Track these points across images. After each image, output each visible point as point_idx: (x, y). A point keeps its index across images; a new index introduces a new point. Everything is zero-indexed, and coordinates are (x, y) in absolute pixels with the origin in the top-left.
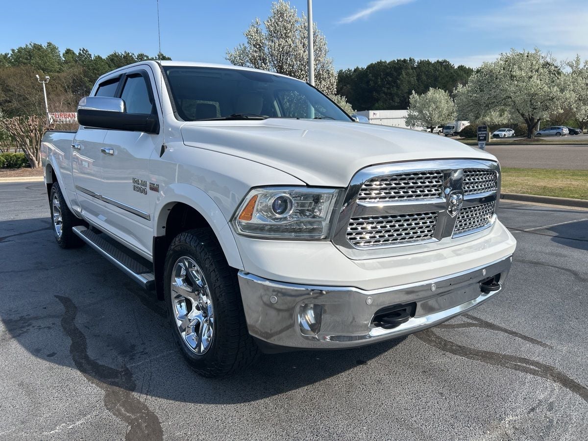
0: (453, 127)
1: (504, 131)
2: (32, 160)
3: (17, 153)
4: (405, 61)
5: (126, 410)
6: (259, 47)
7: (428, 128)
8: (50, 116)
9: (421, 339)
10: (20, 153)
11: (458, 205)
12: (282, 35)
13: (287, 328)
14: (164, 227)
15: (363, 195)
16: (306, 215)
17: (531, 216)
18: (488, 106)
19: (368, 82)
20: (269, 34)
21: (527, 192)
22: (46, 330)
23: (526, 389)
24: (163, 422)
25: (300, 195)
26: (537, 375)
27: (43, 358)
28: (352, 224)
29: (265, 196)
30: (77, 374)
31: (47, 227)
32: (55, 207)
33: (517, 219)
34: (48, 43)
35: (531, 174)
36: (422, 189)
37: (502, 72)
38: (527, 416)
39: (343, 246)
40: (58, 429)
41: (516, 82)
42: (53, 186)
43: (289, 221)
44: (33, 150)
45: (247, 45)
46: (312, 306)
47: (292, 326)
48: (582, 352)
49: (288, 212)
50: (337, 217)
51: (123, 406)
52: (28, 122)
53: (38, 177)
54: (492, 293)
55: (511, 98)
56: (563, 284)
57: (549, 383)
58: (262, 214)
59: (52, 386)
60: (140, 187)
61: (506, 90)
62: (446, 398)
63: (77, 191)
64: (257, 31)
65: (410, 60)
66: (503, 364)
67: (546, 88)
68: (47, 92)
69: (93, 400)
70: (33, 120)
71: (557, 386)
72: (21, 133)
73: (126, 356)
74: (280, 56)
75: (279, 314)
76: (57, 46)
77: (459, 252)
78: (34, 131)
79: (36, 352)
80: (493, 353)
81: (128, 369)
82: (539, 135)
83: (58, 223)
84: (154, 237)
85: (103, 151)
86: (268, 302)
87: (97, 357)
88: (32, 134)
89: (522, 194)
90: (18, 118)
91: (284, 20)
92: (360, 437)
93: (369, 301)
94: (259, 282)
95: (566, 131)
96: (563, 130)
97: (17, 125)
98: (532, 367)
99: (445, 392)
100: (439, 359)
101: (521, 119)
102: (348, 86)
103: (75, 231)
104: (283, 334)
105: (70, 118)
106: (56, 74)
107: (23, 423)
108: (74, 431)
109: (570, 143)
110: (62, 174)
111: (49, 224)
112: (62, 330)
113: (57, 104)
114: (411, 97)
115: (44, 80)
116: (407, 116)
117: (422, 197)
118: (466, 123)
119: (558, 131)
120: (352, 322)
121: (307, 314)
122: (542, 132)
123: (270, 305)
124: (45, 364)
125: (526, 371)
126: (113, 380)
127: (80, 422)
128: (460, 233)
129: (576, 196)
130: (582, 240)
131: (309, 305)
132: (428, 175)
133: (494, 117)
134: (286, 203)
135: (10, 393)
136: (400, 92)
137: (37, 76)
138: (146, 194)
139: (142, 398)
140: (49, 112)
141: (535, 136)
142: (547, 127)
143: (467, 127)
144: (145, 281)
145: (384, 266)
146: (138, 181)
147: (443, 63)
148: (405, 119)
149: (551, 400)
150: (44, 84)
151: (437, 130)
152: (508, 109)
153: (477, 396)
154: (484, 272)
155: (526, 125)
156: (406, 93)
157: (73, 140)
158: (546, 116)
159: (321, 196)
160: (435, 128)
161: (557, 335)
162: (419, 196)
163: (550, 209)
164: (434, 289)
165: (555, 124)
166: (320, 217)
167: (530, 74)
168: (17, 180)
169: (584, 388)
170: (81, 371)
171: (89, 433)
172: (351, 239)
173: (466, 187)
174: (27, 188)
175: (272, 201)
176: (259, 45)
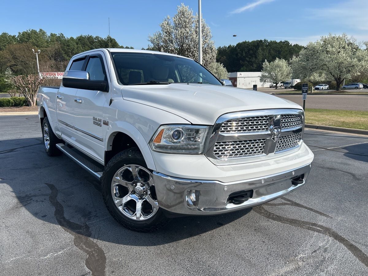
0: (290, 83)
1: (322, 85)
2: (29, 101)
3: (20, 97)
4: (261, 41)
5: (86, 247)
6: (169, 33)
7: (274, 83)
8: (40, 74)
9: (255, 211)
10: (22, 97)
11: (278, 135)
12: (183, 26)
13: (179, 203)
14: (111, 146)
15: (223, 130)
16: (191, 140)
17: (333, 140)
18: (312, 70)
19: (237, 55)
20: (175, 25)
21: (332, 125)
22: (41, 203)
23: (312, 240)
24: (107, 253)
25: (188, 129)
26: (321, 233)
27: (39, 218)
28: (216, 146)
29: (168, 129)
30: (59, 227)
31: (39, 143)
32: (45, 131)
33: (324, 142)
34: (40, 29)
35: (336, 113)
36: (257, 126)
37: (321, 48)
38: (311, 255)
39: (212, 158)
40: (48, 256)
41: (329, 55)
42: (44, 119)
43: (182, 144)
44: (30, 95)
45: (161, 32)
46: (194, 191)
47: (182, 202)
48: (349, 221)
49: (181, 139)
50: (208, 141)
51: (85, 244)
52: (27, 78)
53: (33, 112)
54: (299, 185)
55: (326, 65)
56: (345, 182)
57: (326, 237)
58: (166, 140)
59: (45, 233)
60: (97, 122)
61: (323, 60)
62: (266, 244)
63: (59, 123)
64: (168, 23)
65: (265, 40)
66: (302, 226)
67: (349, 59)
68: (38, 60)
69: (68, 241)
70: (30, 77)
71: (331, 239)
72: (24, 85)
73: (86, 218)
74: (182, 39)
75: (175, 195)
76: (45, 31)
77: (278, 162)
78: (31, 84)
79: (36, 214)
80: (297, 220)
81: (87, 225)
82: (344, 88)
83: (47, 140)
84: (105, 151)
85: (76, 101)
86: (169, 189)
87: (70, 218)
88: (30, 86)
89: (329, 126)
90: (22, 76)
91: (185, 17)
92: (215, 264)
93: (226, 189)
94: (165, 177)
95: (361, 86)
96: (359, 85)
97: (21, 80)
98: (318, 228)
99: (266, 241)
100: (265, 223)
101: (333, 78)
102: (224, 57)
103: (57, 146)
104: (177, 206)
105: (52, 76)
106: (45, 48)
107: (29, 252)
108: (57, 257)
109: (364, 94)
110: (50, 111)
111: (41, 142)
112: (50, 203)
113: (45, 67)
114: (264, 63)
115: (37, 52)
116: (261, 76)
117: (257, 130)
118: (298, 81)
119: (356, 86)
120: (215, 201)
121: (191, 196)
122: (346, 87)
123: (170, 190)
124: (41, 222)
125: (314, 230)
126: (79, 231)
127: (61, 252)
128: (280, 150)
129: (362, 128)
130: (362, 155)
131: (192, 190)
132: (260, 118)
133: (315, 77)
134: (180, 133)
135: (22, 237)
136: (257, 61)
137: (33, 50)
138: (101, 126)
139: (95, 241)
140: (40, 72)
141: (341, 89)
142: (350, 83)
143: (298, 83)
144: (100, 177)
145: (234, 169)
146: (97, 119)
147: (285, 42)
148: (259, 78)
149: (326, 247)
150: (37, 55)
151: (280, 85)
152: (325, 72)
153: (284, 243)
154: (293, 173)
155: (335, 82)
156: (261, 61)
157: (57, 93)
158: (349, 76)
159: (200, 130)
160: (279, 83)
161: (336, 211)
162: (255, 130)
163: (345, 136)
164: (263, 182)
165: (354, 82)
166: (199, 142)
167: (339, 50)
168: (20, 113)
169: (347, 240)
170: (61, 225)
171: (65, 258)
172: (216, 154)
173: (283, 125)
174: (27, 119)
175: (172, 133)
176: (169, 32)
